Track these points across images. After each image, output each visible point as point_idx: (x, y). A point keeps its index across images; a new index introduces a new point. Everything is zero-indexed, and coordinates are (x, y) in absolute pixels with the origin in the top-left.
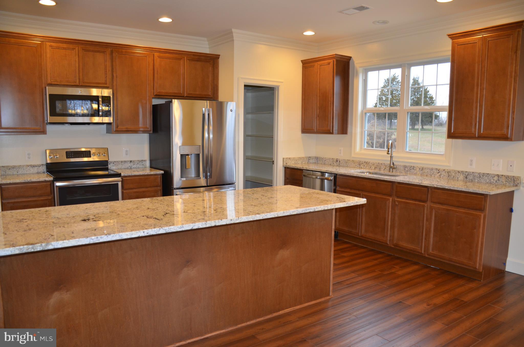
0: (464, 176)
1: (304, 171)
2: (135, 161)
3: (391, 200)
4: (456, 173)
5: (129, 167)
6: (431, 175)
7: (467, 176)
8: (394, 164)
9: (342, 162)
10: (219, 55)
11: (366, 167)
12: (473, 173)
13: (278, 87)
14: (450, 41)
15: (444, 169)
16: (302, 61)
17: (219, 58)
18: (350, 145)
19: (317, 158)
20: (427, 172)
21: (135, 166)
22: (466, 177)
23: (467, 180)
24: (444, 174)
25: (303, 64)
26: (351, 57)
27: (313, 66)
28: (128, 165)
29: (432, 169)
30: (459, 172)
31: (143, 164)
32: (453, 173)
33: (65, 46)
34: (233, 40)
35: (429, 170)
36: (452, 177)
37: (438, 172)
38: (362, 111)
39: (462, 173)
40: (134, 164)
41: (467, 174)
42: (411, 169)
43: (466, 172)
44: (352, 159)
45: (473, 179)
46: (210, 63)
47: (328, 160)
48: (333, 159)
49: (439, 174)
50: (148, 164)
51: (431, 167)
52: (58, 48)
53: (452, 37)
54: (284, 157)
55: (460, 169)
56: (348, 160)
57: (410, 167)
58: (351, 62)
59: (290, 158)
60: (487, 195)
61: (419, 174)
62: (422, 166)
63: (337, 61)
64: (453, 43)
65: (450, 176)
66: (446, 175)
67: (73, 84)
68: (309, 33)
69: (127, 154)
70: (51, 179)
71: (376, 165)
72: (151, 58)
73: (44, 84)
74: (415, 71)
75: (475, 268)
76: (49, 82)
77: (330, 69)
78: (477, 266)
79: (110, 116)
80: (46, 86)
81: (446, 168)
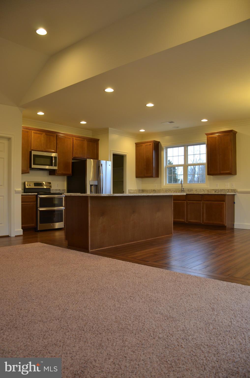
2: (61, 189)
3: (186, 202)
7: (215, 191)
8: (184, 189)
9: (157, 191)
10: (99, 139)
12: (218, 189)
13: (126, 155)
14: (206, 136)
16: (135, 143)
18: (161, 182)
23: (216, 193)
24: (206, 191)
25: (136, 145)
26: (159, 142)
27: (142, 146)
28: (58, 191)
29: (201, 190)
30: (212, 190)
31: (64, 192)
33: (39, 132)
34: (108, 133)
36: (210, 192)
37: (203, 190)
38: (166, 167)
40: (61, 191)
43: (215, 189)
44: (162, 189)
45: (218, 192)
46: (95, 143)
47: (149, 190)
48: (152, 189)
50: (66, 191)
51: (200, 189)
52: (36, 133)
53: (207, 134)
54: (129, 189)
55: (213, 189)
56: (159, 190)
58: (159, 144)
59: (131, 190)
60: (225, 194)
62: (196, 189)
63: (154, 143)
64: (207, 137)
65: (208, 192)
67: (41, 150)
68: (142, 131)
69: (57, 186)
70: (36, 194)
71: (174, 190)
72: (72, 140)
73: (31, 150)
74: (190, 148)
75: (224, 225)
76: (32, 149)
77: (151, 147)
78: (224, 224)
79: (56, 166)
80: (30, 151)
81: (207, 189)
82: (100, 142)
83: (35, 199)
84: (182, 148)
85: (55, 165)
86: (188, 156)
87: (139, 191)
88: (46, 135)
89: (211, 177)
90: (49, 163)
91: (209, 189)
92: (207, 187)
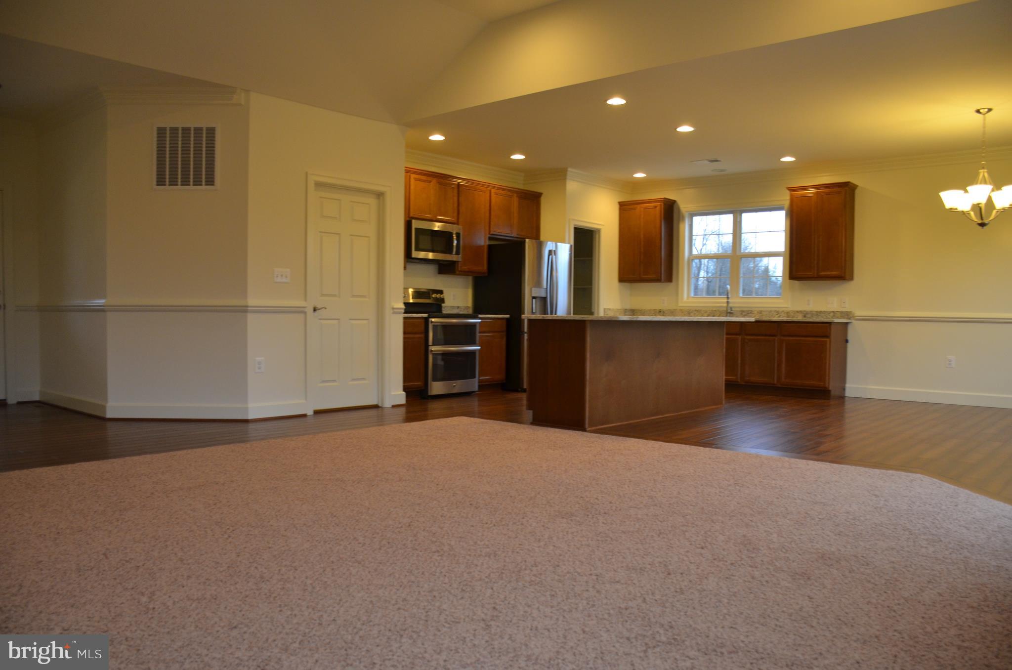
0: (803, 315)
2: (462, 306)
3: (740, 339)
4: (795, 313)
7: (805, 314)
8: (733, 309)
9: (667, 312)
10: (542, 193)
11: (697, 315)
12: (811, 311)
13: (599, 231)
14: (788, 193)
16: (619, 203)
17: (540, 196)
18: (677, 293)
19: (633, 312)
20: (766, 314)
21: (462, 313)
22: (805, 316)
23: (806, 318)
24: (783, 315)
25: (620, 206)
26: (675, 201)
27: (635, 209)
28: (456, 311)
29: (771, 311)
30: (797, 312)
31: (468, 311)
32: (792, 313)
33: (424, 178)
34: (566, 179)
35: (768, 313)
36: (791, 317)
37: (777, 313)
38: (689, 258)
39: (800, 313)
40: (461, 311)
43: (805, 311)
44: (679, 308)
45: (811, 317)
46: (535, 201)
47: (648, 311)
48: (655, 309)
49: (778, 315)
51: (770, 309)
52: (419, 180)
53: (791, 189)
54: (605, 309)
55: (799, 309)
56: (674, 310)
57: (748, 312)
58: (675, 207)
59: (610, 309)
60: (831, 322)
61: (758, 317)
62: (761, 309)
63: (665, 204)
64: (791, 196)
65: (789, 316)
66: (785, 316)
68: (640, 175)
69: (455, 299)
70: (425, 315)
71: (709, 312)
72: (488, 195)
74: (748, 218)
75: (825, 388)
76: (412, 215)
77: (658, 212)
78: (827, 386)
80: (408, 219)
81: (785, 309)
82: (543, 200)
83: (423, 328)
84: (729, 218)
85: (458, 253)
86: (743, 235)
87: (625, 312)
88: (440, 183)
89: (796, 283)
90: (444, 248)
91: (789, 309)
92: (786, 306)
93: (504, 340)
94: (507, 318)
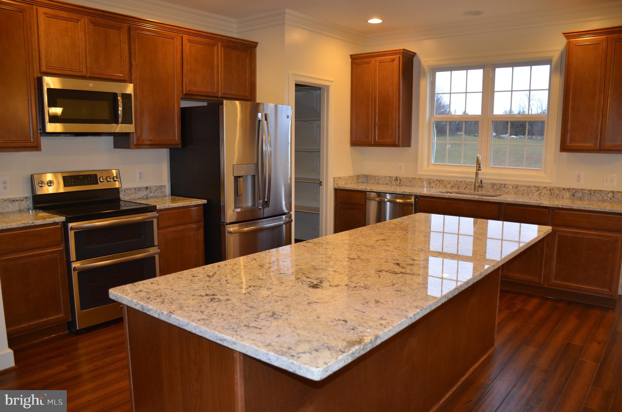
0: (571, 194)
1: (367, 193)
2: (152, 187)
4: (560, 191)
5: (145, 197)
6: (528, 194)
7: (574, 193)
8: (483, 182)
9: (404, 181)
10: (257, 43)
11: (439, 186)
12: (582, 190)
13: (328, 87)
15: (545, 186)
16: (351, 56)
17: (256, 47)
18: (416, 160)
19: (366, 177)
20: (523, 190)
21: (152, 194)
22: (573, 195)
23: (575, 198)
24: (546, 192)
25: (353, 60)
26: (415, 54)
27: (369, 63)
28: (143, 193)
29: (530, 187)
30: (564, 189)
31: (162, 192)
32: (557, 190)
33: (65, 14)
34: (284, 23)
35: (526, 188)
36: (556, 195)
37: (537, 189)
38: (430, 119)
39: (568, 190)
40: (151, 192)
41: (574, 191)
42: (501, 187)
43: (574, 189)
44: (418, 177)
45: (582, 197)
46: (247, 52)
47: (383, 179)
48: (391, 177)
49: (539, 192)
50: (168, 191)
51: (528, 184)
53: (568, 35)
54: (335, 177)
55: (566, 186)
56: (412, 178)
57: (501, 185)
58: (415, 59)
59: (340, 178)
61: (512, 193)
62: (516, 183)
63: (403, 56)
64: (568, 43)
65: (552, 194)
66: (548, 193)
67: (78, 74)
68: (375, 21)
69: (140, 178)
70: (62, 219)
71: (453, 183)
72: (180, 41)
73: (40, 72)
74: (503, 74)
75: (611, 295)
76: (44, 69)
77: (396, 66)
79: (132, 123)
80: (39, 75)
81: (547, 185)
82: (259, 52)
83: (59, 237)
84: (477, 75)
85: (127, 120)
86: (495, 94)
87: (358, 179)
88: (94, 24)
89: (565, 154)
90: (106, 115)
91: (554, 185)
92: (549, 181)
93: (201, 232)
94: (204, 204)
